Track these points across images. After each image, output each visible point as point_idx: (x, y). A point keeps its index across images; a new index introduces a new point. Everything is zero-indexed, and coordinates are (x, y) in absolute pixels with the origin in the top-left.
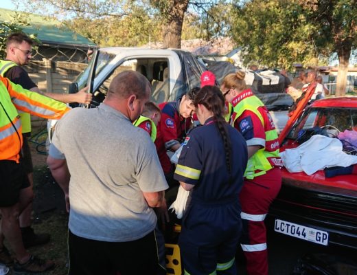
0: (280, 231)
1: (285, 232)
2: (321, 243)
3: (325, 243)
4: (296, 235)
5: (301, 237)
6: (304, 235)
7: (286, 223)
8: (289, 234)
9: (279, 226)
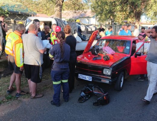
0: (79, 78)
1: (81, 78)
2: (90, 80)
3: (91, 80)
4: (84, 79)
5: (85, 79)
6: (86, 78)
7: (81, 75)
8: (82, 78)
9: (79, 76)
